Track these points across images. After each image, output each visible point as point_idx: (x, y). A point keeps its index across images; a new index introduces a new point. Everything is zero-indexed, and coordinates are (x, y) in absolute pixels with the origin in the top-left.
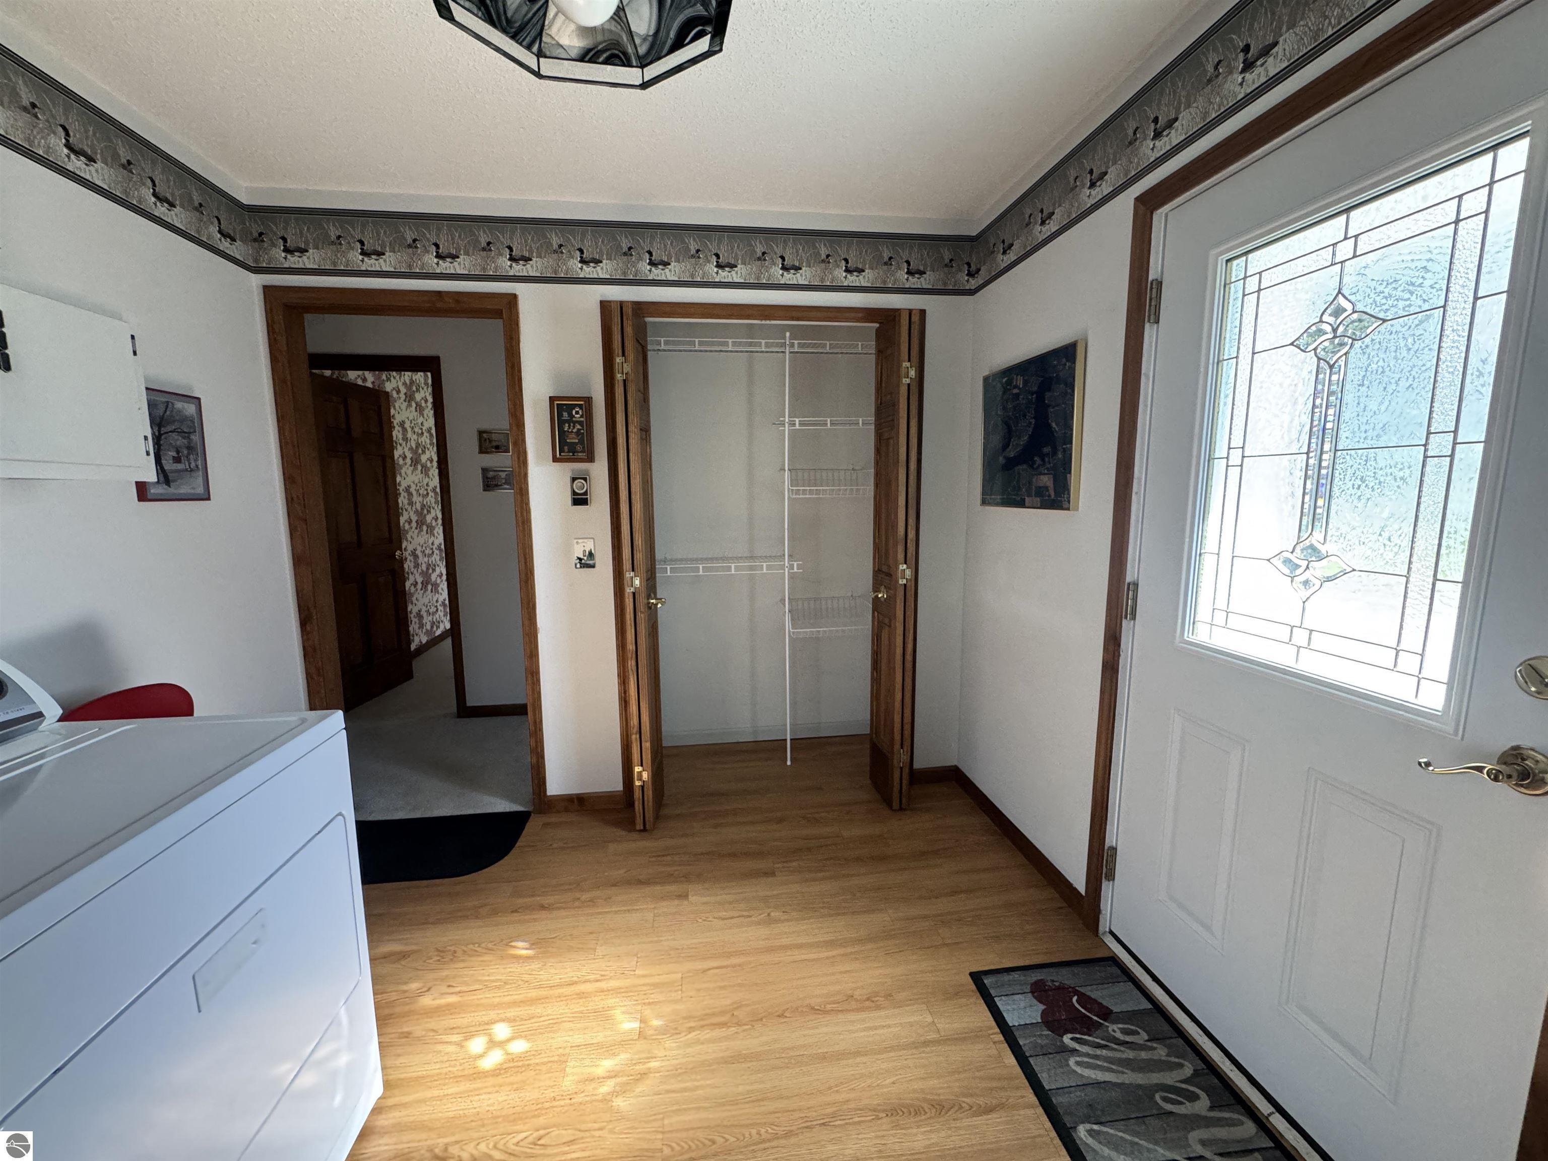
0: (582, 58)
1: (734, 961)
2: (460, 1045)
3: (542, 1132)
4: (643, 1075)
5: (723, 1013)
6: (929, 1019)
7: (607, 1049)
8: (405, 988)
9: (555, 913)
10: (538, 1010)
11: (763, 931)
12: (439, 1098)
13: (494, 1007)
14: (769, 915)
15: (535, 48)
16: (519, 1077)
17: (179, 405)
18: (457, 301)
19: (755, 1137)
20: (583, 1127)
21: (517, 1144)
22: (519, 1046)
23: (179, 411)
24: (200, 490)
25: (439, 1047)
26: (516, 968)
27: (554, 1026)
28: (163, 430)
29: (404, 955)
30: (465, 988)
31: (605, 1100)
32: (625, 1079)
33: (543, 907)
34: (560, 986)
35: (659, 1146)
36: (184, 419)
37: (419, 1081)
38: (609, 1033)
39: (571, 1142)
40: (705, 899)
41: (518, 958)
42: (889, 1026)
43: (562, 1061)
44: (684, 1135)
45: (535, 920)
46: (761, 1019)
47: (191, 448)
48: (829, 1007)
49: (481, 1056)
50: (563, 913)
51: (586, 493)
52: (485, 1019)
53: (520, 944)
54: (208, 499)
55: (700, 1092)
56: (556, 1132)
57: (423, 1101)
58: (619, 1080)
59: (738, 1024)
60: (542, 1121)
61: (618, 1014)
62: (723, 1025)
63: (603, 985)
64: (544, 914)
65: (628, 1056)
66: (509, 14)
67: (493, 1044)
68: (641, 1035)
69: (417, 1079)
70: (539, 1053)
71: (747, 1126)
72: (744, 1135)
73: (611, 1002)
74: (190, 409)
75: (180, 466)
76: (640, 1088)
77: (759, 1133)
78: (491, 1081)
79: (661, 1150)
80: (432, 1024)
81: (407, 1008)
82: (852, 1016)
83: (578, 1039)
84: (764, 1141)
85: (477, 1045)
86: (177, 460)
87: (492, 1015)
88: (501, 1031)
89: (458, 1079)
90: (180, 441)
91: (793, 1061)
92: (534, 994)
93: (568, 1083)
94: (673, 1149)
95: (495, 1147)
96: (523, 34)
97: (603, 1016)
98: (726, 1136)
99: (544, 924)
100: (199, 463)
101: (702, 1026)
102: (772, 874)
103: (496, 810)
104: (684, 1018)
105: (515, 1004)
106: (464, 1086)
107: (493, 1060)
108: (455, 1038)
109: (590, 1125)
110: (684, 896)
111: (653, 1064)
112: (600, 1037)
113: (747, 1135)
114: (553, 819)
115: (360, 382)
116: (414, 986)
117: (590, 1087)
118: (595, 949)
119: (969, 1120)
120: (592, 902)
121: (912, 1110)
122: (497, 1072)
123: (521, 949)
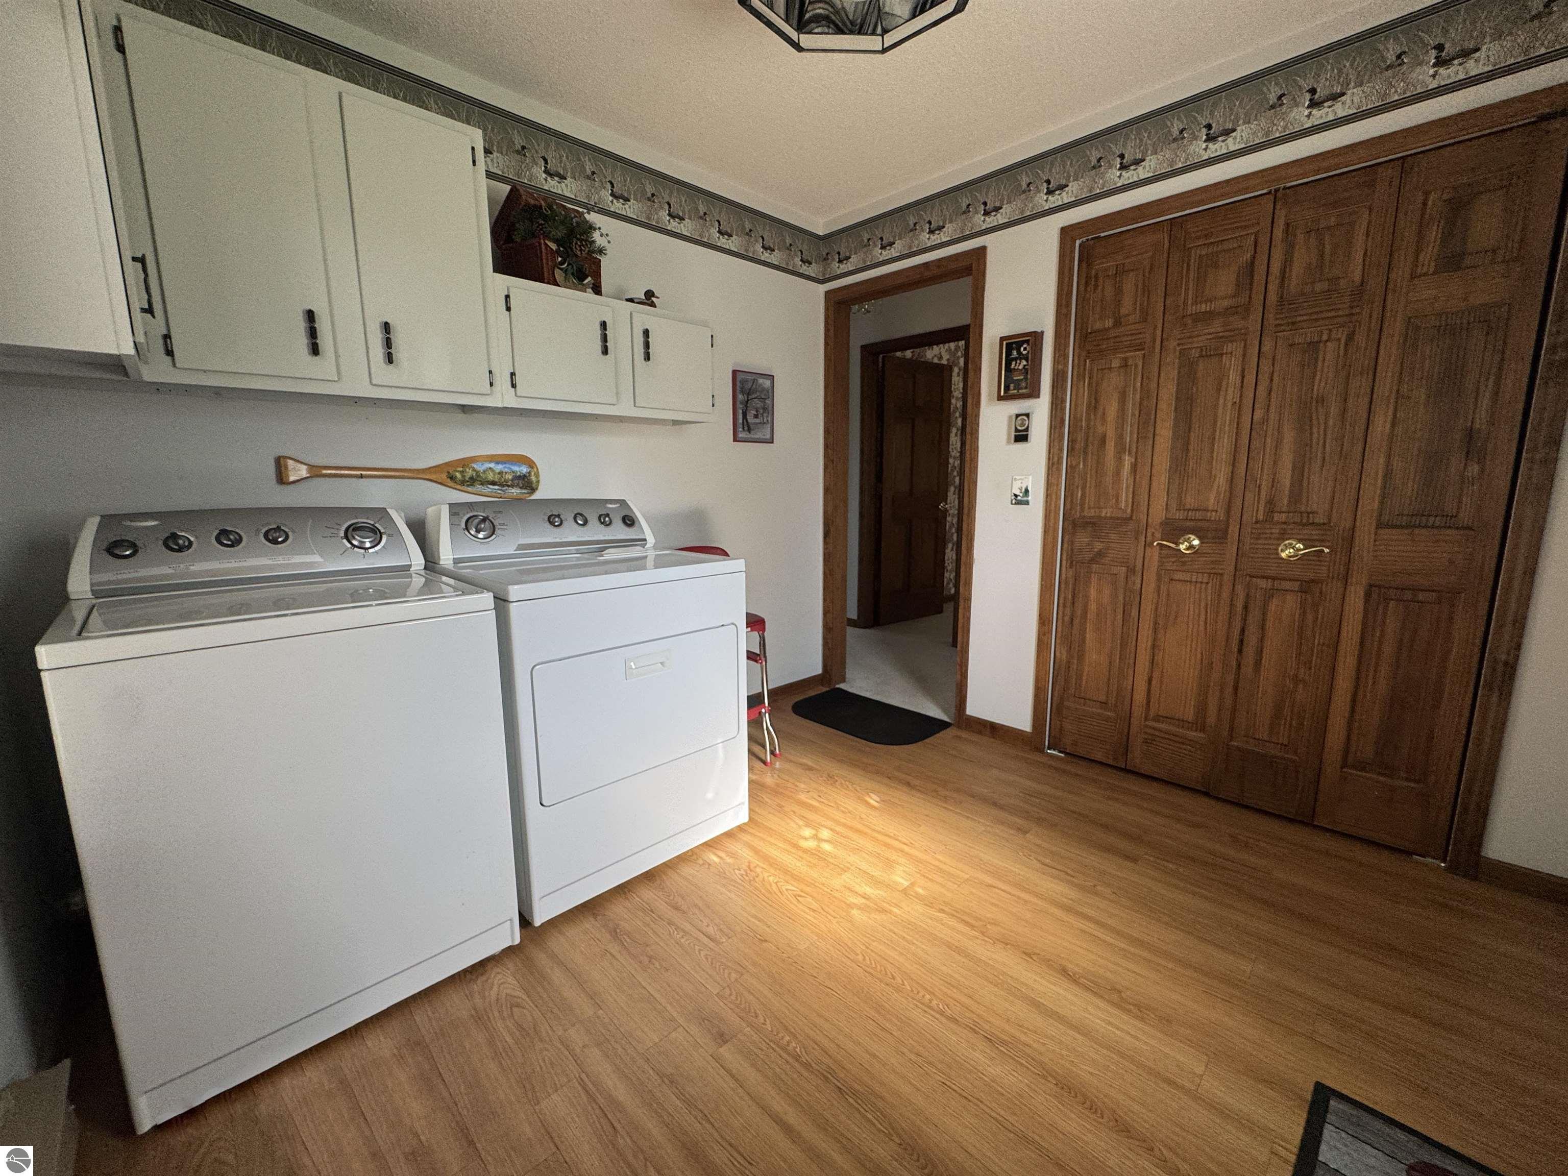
0: (914, 16)
1: (1023, 895)
2: (800, 827)
3: (803, 894)
4: (884, 911)
5: (977, 919)
6: (1200, 1070)
7: (875, 882)
8: (798, 784)
9: (913, 792)
10: (854, 836)
11: (1073, 894)
12: (771, 843)
13: (833, 820)
14: (1095, 886)
15: (879, 30)
16: (815, 861)
17: (761, 381)
18: (939, 267)
19: (926, 1000)
20: (826, 909)
21: (787, 890)
22: (827, 847)
23: (761, 385)
24: (768, 436)
25: (789, 821)
26: (862, 809)
27: (857, 850)
28: (750, 397)
29: (810, 769)
30: (825, 801)
31: (851, 906)
32: (871, 905)
33: (908, 784)
34: (879, 832)
35: (858, 952)
36: (763, 390)
37: (769, 830)
38: (885, 875)
39: (814, 911)
40: (1039, 842)
41: (868, 804)
42: (1137, 1038)
43: (845, 870)
44: (878, 958)
45: (896, 788)
46: (1007, 944)
47: (765, 409)
48: (1082, 980)
49: (806, 839)
50: (918, 795)
51: (1027, 430)
52: (823, 823)
53: (875, 797)
54: (772, 442)
55: (913, 948)
56: (810, 899)
57: (764, 840)
58: (868, 902)
59: (983, 933)
60: (808, 889)
61: (899, 869)
62: (972, 926)
63: (906, 848)
64: (905, 789)
65: (885, 895)
66: (851, 18)
67: (816, 837)
68: (905, 891)
69: (767, 827)
70: (835, 857)
71: (926, 989)
72: (918, 992)
73: (902, 860)
74: (767, 383)
75: (757, 421)
76: (878, 917)
77: (930, 1001)
78: (800, 853)
79: (857, 955)
80: (796, 808)
81: (790, 794)
82: (1099, 1002)
83: (864, 866)
84: (930, 1007)
85: (807, 832)
86: (756, 416)
87: (829, 823)
88: (825, 834)
89: (786, 841)
90: (759, 404)
91: (1006, 986)
92: (860, 827)
93: (837, 882)
94: (864, 959)
95: (776, 883)
96: (865, 27)
97: (889, 864)
98: (906, 983)
99: (899, 795)
100: (769, 419)
101: (953, 915)
102: (1134, 860)
103: (928, 714)
104: (944, 902)
105: (844, 825)
106: (786, 846)
107: (811, 844)
108: (801, 823)
109: (830, 911)
110: (1024, 831)
111: (895, 910)
112: (877, 873)
113: (921, 994)
114: (964, 734)
115: (936, 361)
116: (802, 786)
117: (847, 893)
118: (920, 826)
119: (1151, 1166)
120: (945, 799)
121: (1088, 1103)
122: (806, 851)
123: (873, 800)
